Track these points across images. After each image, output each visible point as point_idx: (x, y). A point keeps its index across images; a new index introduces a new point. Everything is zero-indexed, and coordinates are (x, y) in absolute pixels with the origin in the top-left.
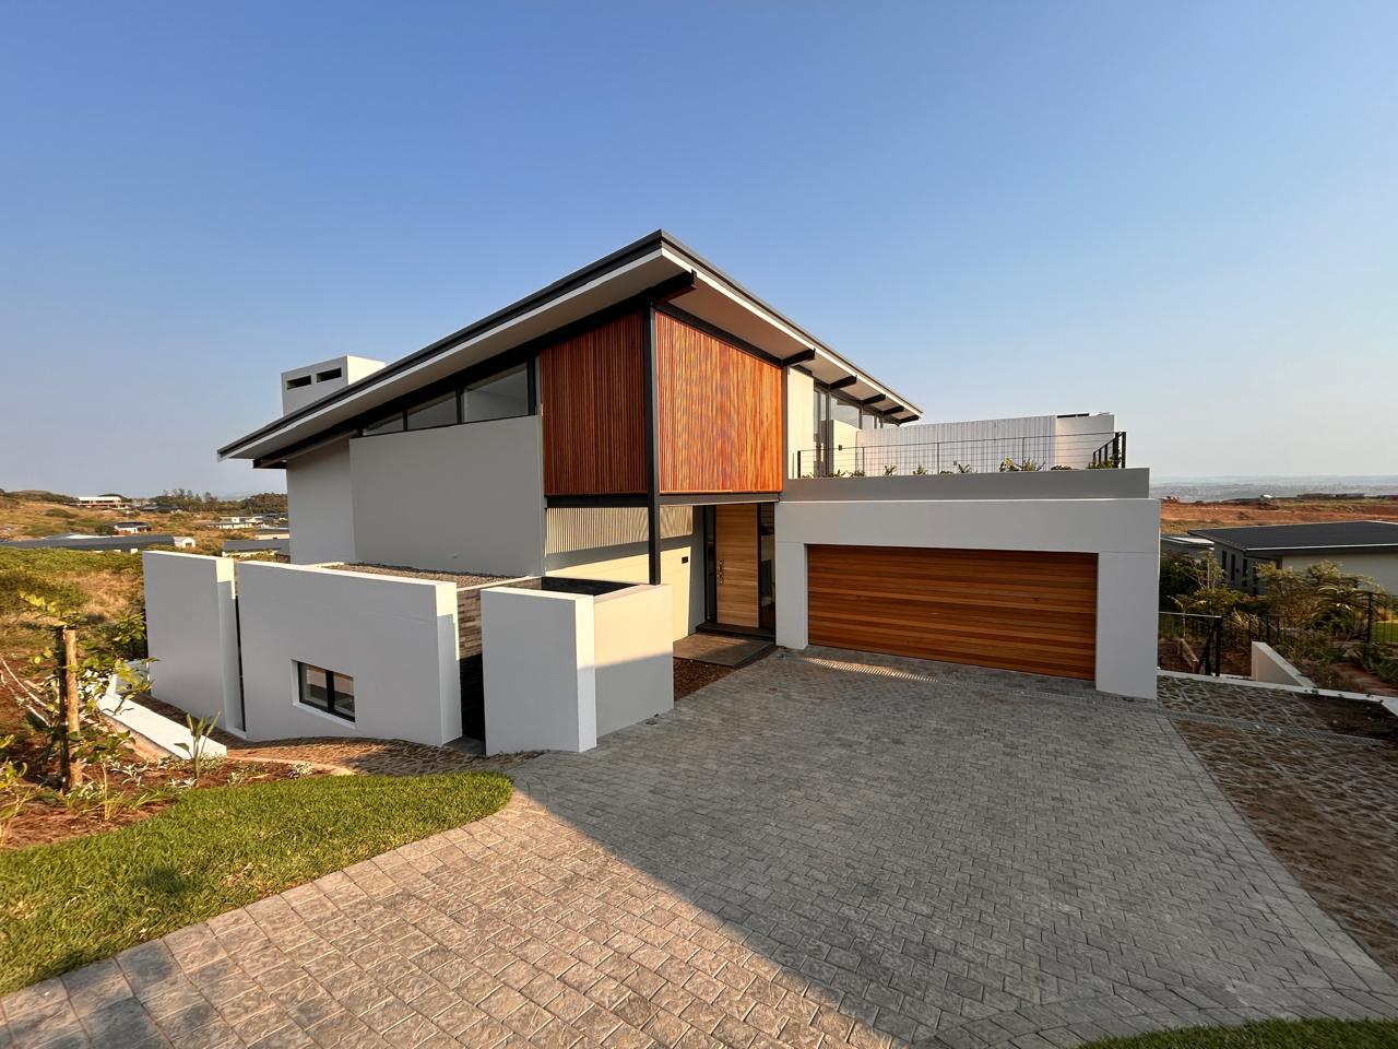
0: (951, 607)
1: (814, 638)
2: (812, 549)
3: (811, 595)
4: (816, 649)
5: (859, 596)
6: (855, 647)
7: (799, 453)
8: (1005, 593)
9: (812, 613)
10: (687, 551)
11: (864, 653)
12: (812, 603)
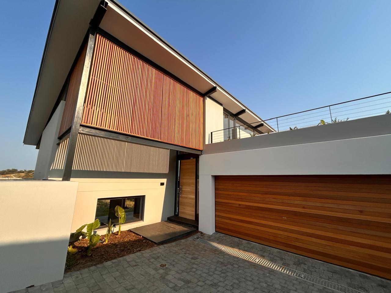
0: (295, 213)
1: (218, 228)
2: (217, 178)
3: (217, 204)
4: (219, 235)
5: (240, 205)
6: (239, 236)
7: (212, 133)
8: (332, 206)
9: (217, 213)
10: (164, 181)
11: (244, 241)
12: (217, 208)
